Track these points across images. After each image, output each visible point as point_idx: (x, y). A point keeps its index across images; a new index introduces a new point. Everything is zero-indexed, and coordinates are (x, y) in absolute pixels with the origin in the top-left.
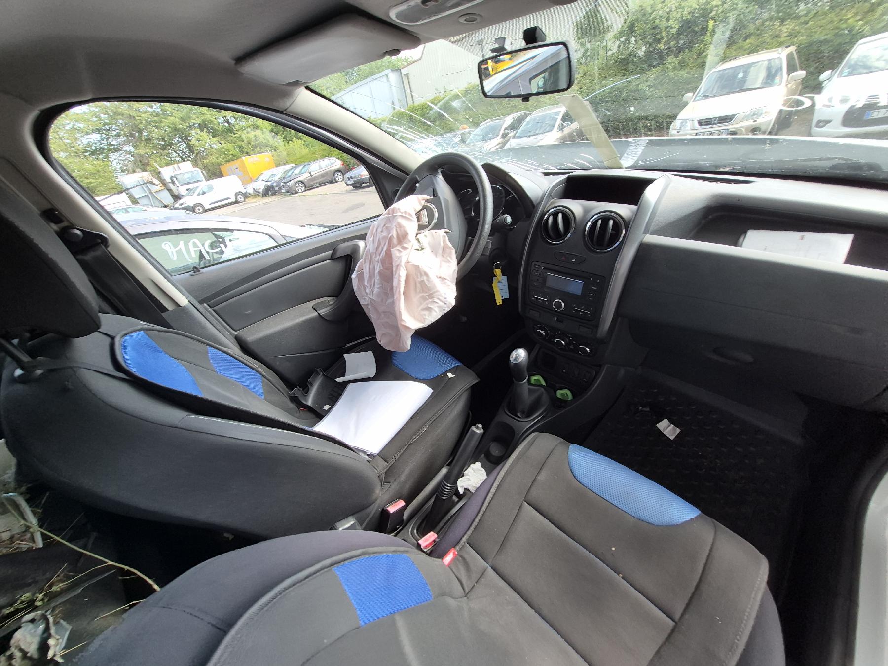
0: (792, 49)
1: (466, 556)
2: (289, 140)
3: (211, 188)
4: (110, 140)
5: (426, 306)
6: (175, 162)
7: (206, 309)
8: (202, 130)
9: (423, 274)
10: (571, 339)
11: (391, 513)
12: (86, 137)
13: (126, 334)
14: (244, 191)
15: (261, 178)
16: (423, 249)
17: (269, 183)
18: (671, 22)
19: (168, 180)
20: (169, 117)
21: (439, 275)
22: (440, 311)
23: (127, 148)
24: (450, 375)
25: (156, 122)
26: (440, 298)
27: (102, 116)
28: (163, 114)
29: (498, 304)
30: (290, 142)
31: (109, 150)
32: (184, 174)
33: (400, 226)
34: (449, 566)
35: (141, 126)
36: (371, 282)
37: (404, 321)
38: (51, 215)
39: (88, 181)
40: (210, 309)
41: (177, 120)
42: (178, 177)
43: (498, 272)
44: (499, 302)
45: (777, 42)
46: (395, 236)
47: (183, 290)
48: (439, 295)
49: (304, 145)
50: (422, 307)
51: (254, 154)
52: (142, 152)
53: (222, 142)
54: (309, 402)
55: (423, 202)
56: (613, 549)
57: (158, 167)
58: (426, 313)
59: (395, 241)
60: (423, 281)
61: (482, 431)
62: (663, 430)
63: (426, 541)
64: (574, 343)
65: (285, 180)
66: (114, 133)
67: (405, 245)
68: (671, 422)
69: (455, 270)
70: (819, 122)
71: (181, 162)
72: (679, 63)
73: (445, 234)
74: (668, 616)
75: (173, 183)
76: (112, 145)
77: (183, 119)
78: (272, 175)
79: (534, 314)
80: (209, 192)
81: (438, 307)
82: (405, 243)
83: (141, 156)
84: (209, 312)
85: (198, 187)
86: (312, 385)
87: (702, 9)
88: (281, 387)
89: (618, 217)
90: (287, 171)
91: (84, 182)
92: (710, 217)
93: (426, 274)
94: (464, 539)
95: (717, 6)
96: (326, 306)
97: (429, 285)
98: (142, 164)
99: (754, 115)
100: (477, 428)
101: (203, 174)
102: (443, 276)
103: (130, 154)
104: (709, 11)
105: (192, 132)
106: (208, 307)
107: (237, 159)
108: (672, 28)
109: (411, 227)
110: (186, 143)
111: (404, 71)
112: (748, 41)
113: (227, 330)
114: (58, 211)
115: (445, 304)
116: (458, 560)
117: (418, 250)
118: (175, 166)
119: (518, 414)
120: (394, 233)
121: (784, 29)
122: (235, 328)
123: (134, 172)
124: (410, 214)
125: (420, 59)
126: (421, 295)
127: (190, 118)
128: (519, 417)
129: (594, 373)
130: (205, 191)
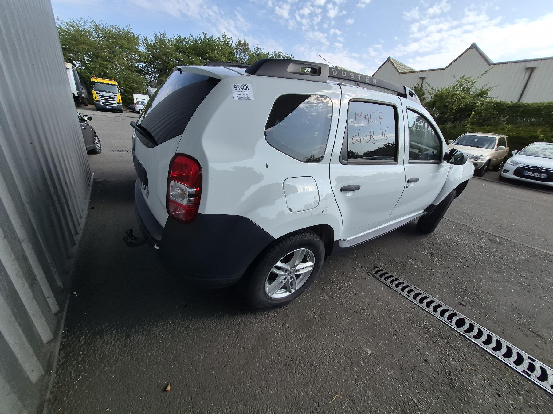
0: (506, 137)
18: (454, 107)
39: (133, 84)
45: (502, 132)
70: (505, 170)
72: (453, 126)
87: (471, 105)
91: (131, 84)
95: (478, 106)
99: (476, 158)
104: (474, 107)
108: (454, 109)
112: (489, 127)
121: (507, 127)
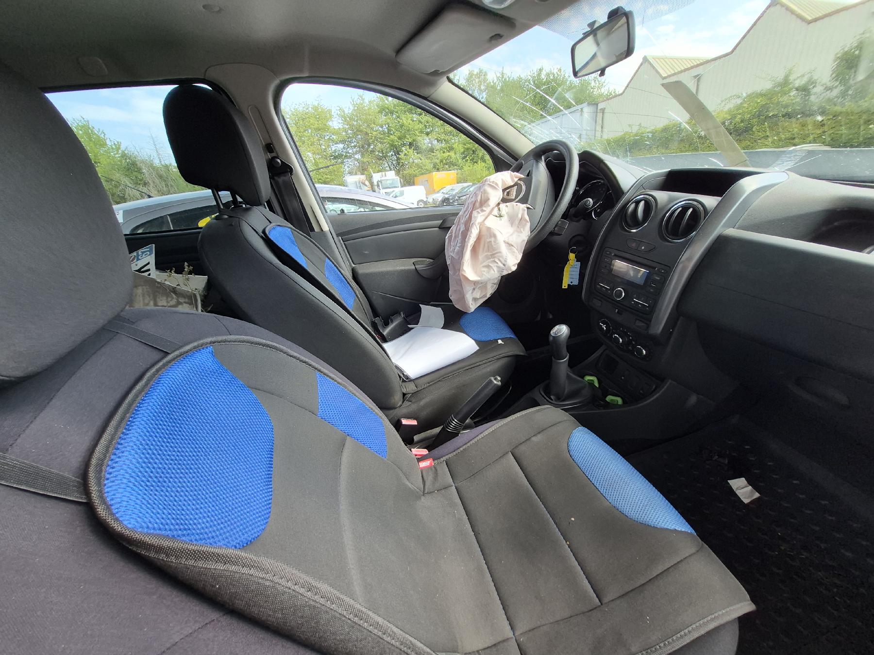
1: (439, 471)
2: (474, 163)
3: (402, 194)
4: (348, 149)
5: (487, 264)
6: (385, 171)
7: (340, 241)
8: (410, 148)
9: (492, 236)
10: (631, 338)
11: (403, 423)
12: (335, 145)
13: (279, 226)
14: (425, 200)
15: (442, 191)
16: (500, 216)
17: (447, 196)
19: (375, 183)
20: (391, 136)
21: (507, 240)
22: (498, 271)
23: (358, 156)
24: (500, 342)
25: (381, 138)
26: (501, 259)
27: (349, 132)
28: (388, 133)
29: (563, 287)
30: (475, 164)
31: (346, 156)
32: (387, 180)
33: (485, 192)
34: (422, 470)
35: (371, 141)
36: (455, 242)
37: (464, 270)
38: (269, 148)
40: (342, 242)
41: (396, 138)
42: (383, 182)
43: (572, 256)
44: (565, 285)
46: (479, 200)
47: (329, 221)
48: (500, 257)
49: (486, 167)
50: (485, 264)
51: (443, 170)
52: (365, 160)
53: (422, 158)
54: (385, 333)
55: (516, 180)
56: (573, 519)
57: (372, 173)
58: (486, 269)
59: (478, 204)
60: (491, 241)
61: (499, 383)
62: (737, 489)
63: (417, 451)
64: (634, 343)
65: (460, 195)
66: (353, 145)
67: (484, 209)
68: (750, 482)
69: (524, 241)
71: (389, 171)
73: (526, 209)
74: (597, 596)
75: (378, 186)
76: (349, 153)
77: (400, 138)
78: (452, 189)
79: (597, 303)
80: (399, 196)
81: (497, 266)
82: (485, 207)
83: (363, 163)
84: (341, 244)
85: (393, 191)
86: (392, 322)
88: (367, 311)
89: (700, 206)
90: (465, 188)
92: (836, 224)
93: (495, 236)
94: (444, 458)
96: (423, 264)
97: (494, 246)
98: (363, 169)
100: (496, 379)
101: (400, 181)
102: (510, 242)
103: (357, 161)
105: (403, 148)
106: (342, 241)
107: (429, 173)
109: (495, 196)
110: (396, 157)
111: (601, 106)
113: (349, 261)
114: (273, 146)
115: (504, 265)
116: (431, 469)
117: (497, 216)
118: (384, 173)
119: (552, 397)
120: (479, 198)
122: (354, 261)
123: (356, 174)
124: (497, 184)
125: (621, 94)
126: (486, 254)
127: (405, 137)
128: (552, 400)
129: (654, 387)
130: (398, 195)
